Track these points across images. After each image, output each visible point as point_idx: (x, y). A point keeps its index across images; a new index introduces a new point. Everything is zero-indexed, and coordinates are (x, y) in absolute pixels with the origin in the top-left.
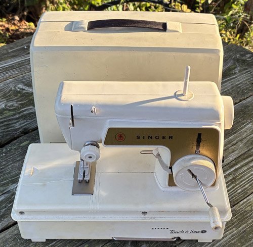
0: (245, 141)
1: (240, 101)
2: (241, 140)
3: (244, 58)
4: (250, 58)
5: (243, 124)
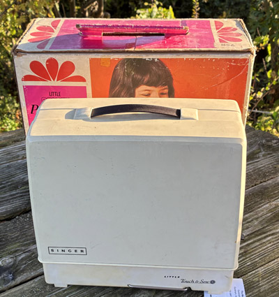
0: (260, 219)
1: (261, 182)
2: (257, 219)
3: (270, 143)
4: (276, 143)
5: (261, 203)
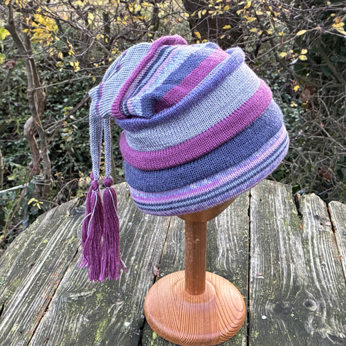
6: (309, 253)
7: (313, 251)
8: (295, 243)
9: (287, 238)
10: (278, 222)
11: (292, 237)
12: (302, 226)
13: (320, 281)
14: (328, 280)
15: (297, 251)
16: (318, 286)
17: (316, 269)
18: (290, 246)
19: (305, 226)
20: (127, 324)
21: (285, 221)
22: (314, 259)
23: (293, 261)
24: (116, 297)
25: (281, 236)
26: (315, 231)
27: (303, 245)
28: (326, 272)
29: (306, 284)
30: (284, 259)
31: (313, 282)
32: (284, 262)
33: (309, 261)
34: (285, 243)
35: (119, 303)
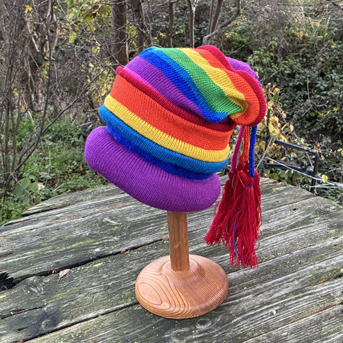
6: (282, 299)
7: (289, 301)
8: (288, 287)
9: (292, 279)
10: (311, 267)
11: (296, 282)
12: (324, 282)
13: (244, 319)
14: (252, 323)
15: (276, 292)
16: (235, 320)
17: (261, 312)
18: (280, 286)
19: (326, 284)
20: (98, 250)
21: (319, 269)
22: (276, 306)
23: (258, 295)
24: (120, 235)
25: (289, 276)
26: (325, 292)
27: (291, 292)
28: (263, 318)
29: (231, 312)
30: (254, 289)
31: (238, 316)
32: (250, 291)
33: (268, 304)
34: (281, 282)
35: (115, 238)
